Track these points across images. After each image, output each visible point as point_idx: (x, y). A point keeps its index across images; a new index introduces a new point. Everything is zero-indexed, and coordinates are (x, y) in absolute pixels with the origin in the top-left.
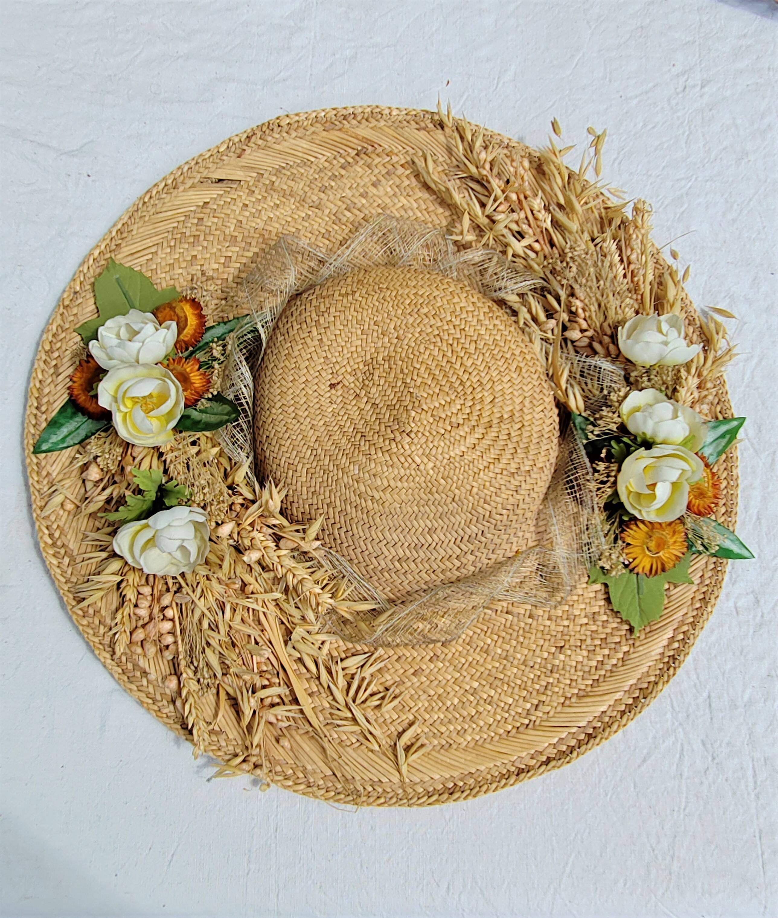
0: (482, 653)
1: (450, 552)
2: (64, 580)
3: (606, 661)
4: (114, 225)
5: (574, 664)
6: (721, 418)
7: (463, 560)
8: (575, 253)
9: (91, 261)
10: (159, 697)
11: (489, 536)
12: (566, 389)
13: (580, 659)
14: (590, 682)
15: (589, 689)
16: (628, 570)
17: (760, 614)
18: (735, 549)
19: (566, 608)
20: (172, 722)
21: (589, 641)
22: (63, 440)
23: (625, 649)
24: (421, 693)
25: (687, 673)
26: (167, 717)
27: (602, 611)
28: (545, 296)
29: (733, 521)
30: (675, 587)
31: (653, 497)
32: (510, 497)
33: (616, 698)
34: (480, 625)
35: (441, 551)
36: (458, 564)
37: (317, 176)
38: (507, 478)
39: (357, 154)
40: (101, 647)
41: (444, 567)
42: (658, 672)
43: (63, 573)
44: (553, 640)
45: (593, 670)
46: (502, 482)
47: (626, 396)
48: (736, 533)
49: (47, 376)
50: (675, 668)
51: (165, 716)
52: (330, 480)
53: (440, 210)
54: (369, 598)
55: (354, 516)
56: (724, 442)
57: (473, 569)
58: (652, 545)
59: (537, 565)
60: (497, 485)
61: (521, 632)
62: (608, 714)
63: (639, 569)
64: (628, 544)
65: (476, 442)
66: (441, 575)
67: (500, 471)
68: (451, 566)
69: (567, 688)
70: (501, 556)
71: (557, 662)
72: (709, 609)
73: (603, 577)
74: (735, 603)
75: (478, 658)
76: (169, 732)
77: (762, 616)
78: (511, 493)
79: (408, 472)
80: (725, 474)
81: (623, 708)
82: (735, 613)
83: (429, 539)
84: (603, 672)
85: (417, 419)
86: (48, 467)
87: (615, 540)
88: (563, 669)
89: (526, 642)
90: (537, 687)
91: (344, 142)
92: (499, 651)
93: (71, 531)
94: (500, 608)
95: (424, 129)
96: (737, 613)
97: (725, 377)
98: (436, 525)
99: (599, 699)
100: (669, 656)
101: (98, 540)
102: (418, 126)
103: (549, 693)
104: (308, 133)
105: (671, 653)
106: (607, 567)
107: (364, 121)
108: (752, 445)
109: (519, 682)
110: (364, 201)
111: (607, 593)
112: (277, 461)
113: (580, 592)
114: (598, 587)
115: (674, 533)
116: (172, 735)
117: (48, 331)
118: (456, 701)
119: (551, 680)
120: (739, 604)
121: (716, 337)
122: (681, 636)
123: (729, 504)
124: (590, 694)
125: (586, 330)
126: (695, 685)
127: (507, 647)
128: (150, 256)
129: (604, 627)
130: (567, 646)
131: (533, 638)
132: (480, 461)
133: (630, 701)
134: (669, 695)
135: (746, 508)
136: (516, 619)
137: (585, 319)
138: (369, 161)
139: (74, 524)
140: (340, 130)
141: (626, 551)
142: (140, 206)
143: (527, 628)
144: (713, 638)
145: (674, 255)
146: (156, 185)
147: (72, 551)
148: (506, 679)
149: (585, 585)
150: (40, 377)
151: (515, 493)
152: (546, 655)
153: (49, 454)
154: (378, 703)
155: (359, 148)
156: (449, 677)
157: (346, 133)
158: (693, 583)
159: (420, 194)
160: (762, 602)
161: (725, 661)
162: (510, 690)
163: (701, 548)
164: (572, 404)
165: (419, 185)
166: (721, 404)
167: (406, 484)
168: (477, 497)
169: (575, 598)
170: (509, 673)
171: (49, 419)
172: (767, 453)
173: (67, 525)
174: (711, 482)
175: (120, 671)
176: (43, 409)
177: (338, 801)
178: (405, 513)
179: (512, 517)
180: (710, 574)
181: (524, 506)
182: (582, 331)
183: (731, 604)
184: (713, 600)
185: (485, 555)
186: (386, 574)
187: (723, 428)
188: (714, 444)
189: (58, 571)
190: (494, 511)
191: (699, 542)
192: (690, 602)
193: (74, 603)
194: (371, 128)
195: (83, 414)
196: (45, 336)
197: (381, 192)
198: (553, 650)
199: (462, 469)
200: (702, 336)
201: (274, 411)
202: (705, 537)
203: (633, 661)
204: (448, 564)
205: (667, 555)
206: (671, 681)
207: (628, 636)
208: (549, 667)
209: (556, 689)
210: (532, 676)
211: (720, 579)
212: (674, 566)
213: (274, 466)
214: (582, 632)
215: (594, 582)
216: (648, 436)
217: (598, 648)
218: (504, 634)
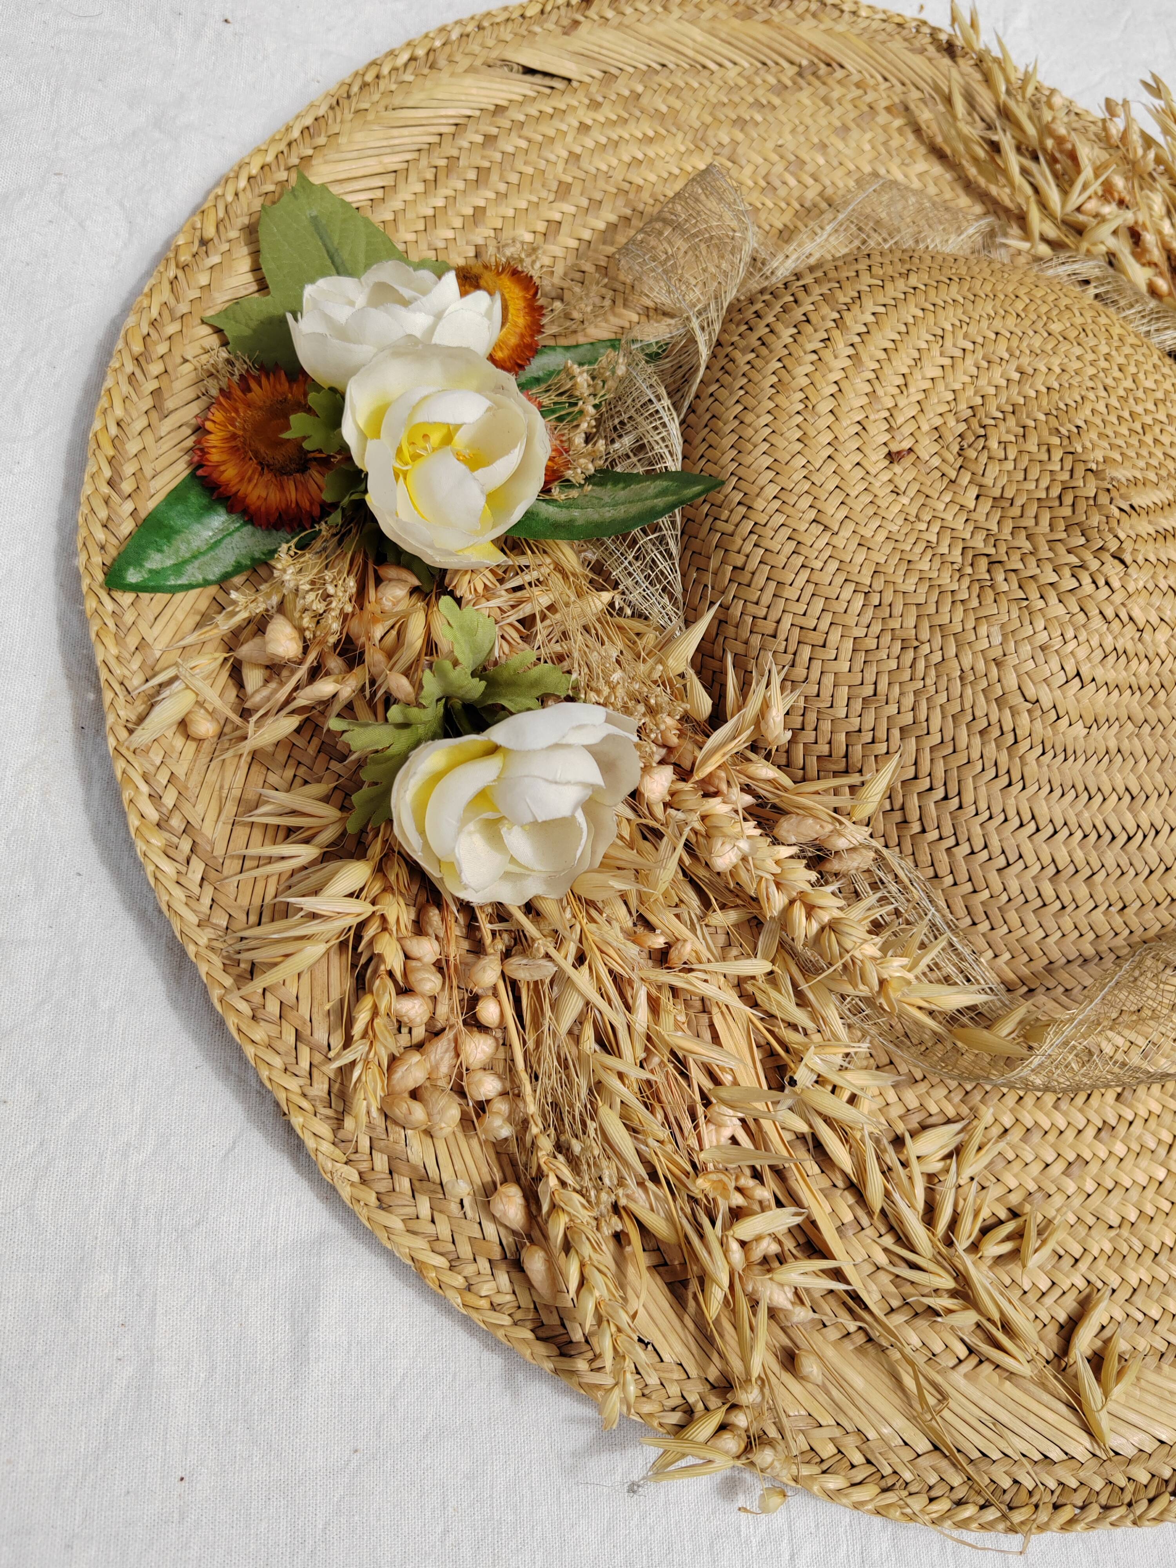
2: (195, 920)
4: (298, 117)
9: (243, 183)
10: (465, 1250)
20: (507, 1321)
22: (178, 568)
24: (1091, 1220)
26: (493, 1307)
37: (725, 99)
39: (800, 74)
40: (305, 1104)
43: (192, 899)
49: (135, 415)
51: (484, 1303)
52: (921, 665)
54: (959, 979)
55: (975, 755)
76: (486, 1355)
86: (143, 626)
91: (774, 46)
93: (205, 795)
95: (920, 52)
101: (294, 813)
102: (907, 44)
107: (808, 16)
110: (821, 160)
112: (768, 627)
116: (494, 1363)
117: (141, 310)
128: (379, 194)
138: (824, 89)
139: (212, 776)
140: (764, 23)
142: (355, 89)
146: (392, 54)
147: (213, 844)
150: (119, 412)
153: (145, 596)
154: (1008, 1247)
157: (776, 29)
165: (923, 150)
171: (143, 514)
173: (195, 779)
175: (356, 1178)
176: (127, 487)
177: (963, 1524)
186: (1013, 915)
189: (179, 894)
193: (228, 981)
194: (824, 30)
195: (230, 511)
196: (131, 321)
197: (853, 150)
201: (759, 504)
213: (756, 640)
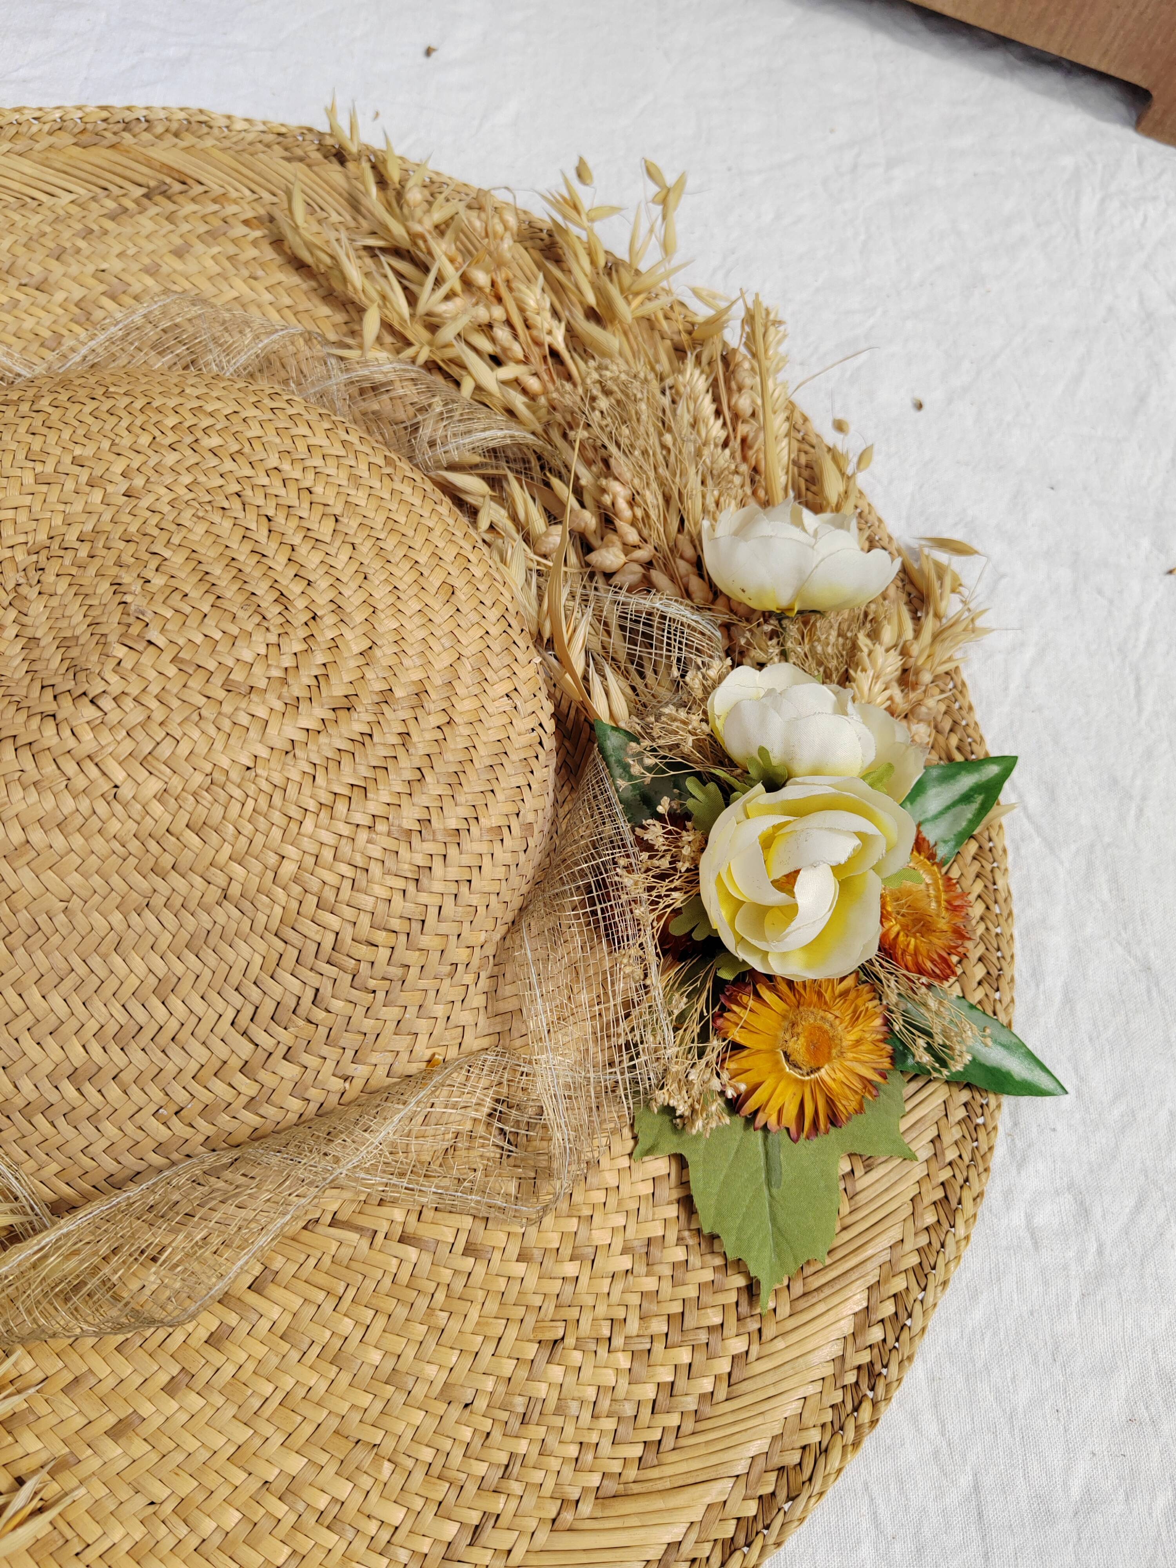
0: (324, 1365)
1: (222, 1051)
3: (682, 1384)
5: (590, 1393)
6: (959, 758)
7: (263, 1076)
8: (608, 374)
11: (337, 1005)
12: (586, 672)
13: (608, 1378)
14: (637, 1451)
15: (632, 1473)
16: (739, 1120)
17: (1093, 1248)
18: (1017, 1067)
19: (572, 1224)
21: (633, 1326)
23: (738, 1345)
24: (125, 1493)
25: (914, 1418)
27: (672, 1237)
28: (547, 484)
29: (1006, 1000)
30: (869, 1169)
31: (791, 911)
32: (397, 898)
33: (708, 1500)
34: (321, 1279)
35: (195, 1047)
36: (248, 1088)
37: (48, 229)
38: (391, 844)
39: (147, 196)
41: (205, 1096)
42: (828, 1416)
44: (530, 1320)
45: (646, 1411)
46: (375, 851)
47: (721, 679)
48: (1016, 1029)
50: (875, 1404)
53: (324, 310)
56: (969, 810)
57: (295, 1105)
58: (798, 1047)
59: (489, 1103)
60: (359, 861)
61: (440, 1296)
62: (687, 1550)
63: (769, 1117)
64: (737, 1047)
65: (299, 736)
66: (201, 1123)
67: (366, 821)
68: (226, 1094)
69: (568, 1471)
70: (382, 1071)
71: (541, 1390)
72: (961, 1231)
73: (674, 1138)
74: (1029, 1218)
75: (312, 1379)
77: (1100, 1252)
78: (400, 884)
79: (84, 805)
80: (978, 888)
81: (728, 1530)
82: (1028, 1242)
83: (160, 1012)
84: (674, 1420)
85: (127, 664)
87: (704, 1036)
88: (559, 1411)
89: (454, 1326)
90: (480, 1469)
91: (119, 169)
92: (375, 1357)
94: (383, 1227)
95: (301, 160)
96: (1036, 1245)
97: (965, 675)
98: (179, 968)
99: (658, 1503)
100: (859, 1368)
102: (287, 154)
103: (516, 1488)
104: (38, 147)
105: (865, 1358)
106: (682, 1109)
107: (169, 135)
108: (1038, 829)
109: (427, 1454)
110: (149, 281)
111: (684, 1184)
113: (611, 1179)
114: (660, 1166)
115: (855, 1018)
118: (232, 1517)
119: (522, 1447)
120: (1039, 1220)
121: (936, 584)
122: (888, 1309)
123: (994, 956)
124: (636, 1488)
125: (636, 547)
126: (936, 1453)
127: (397, 1344)
129: (675, 1282)
130: (570, 1341)
131: (474, 1314)
132: (307, 790)
133: (751, 1509)
134: (866, 1484)
135: (1037, 975)
136: (427, 1258)
137: (633, 523)
138: (172, 207)
140: (112, 146)
141: (731, 1065)
143: (458, 1285)
144: (978, 1315)
145: (840, 426)
148: (389, 1446)
149: (625, 1162)
151: (411, 888)
152: (508, 1367)
155: (152, 183)
156: (218, 1441)
157: (126, 152)
158: (913, 1157)
159: (281, 276)
160: (1097, 1212)
161: (1013, 1380)
162: (398, 1480)
163: (926, 1059)
164: (599, 706)
165: (281, 260)
166: (960, 732)
167: (78, 841)
168: (296, 890)
169: (599, 1196)
170: (399, 1427)
172: (1073, 847)
174: (943, 896)
178: (83, 928)
179: (405, 955)
180: (956, 1133)
181: (444, 928)
182: (628, 549)
183: (1017, 1218)
184: (968, 1203)
185: (330, 1065)
186: (39, 1120)
187: (967, 781)
188: (949, 817)
190: (347, 933)
191: (921, 1042)
192: (908, 1210)
194: (183, 149)
197: (192, 266)
198: (530, 1350)
199: (250, 803)
200: (909, 588)
202: (936, 1030)
203: (758, 1383)
204: (219, 1087)
205: (840, 1076)
206: (867, 1443)
207: (744, 1309)
208: (519, 1405)
209: (537, 1476)
210: (466, 1434)
211: (984, 1148)
212: (860, 1110)
214: (615, 1297)
215: (649, 1152)
216: (775, 761)
217: (659, 1347)
218: (390, 1304)
